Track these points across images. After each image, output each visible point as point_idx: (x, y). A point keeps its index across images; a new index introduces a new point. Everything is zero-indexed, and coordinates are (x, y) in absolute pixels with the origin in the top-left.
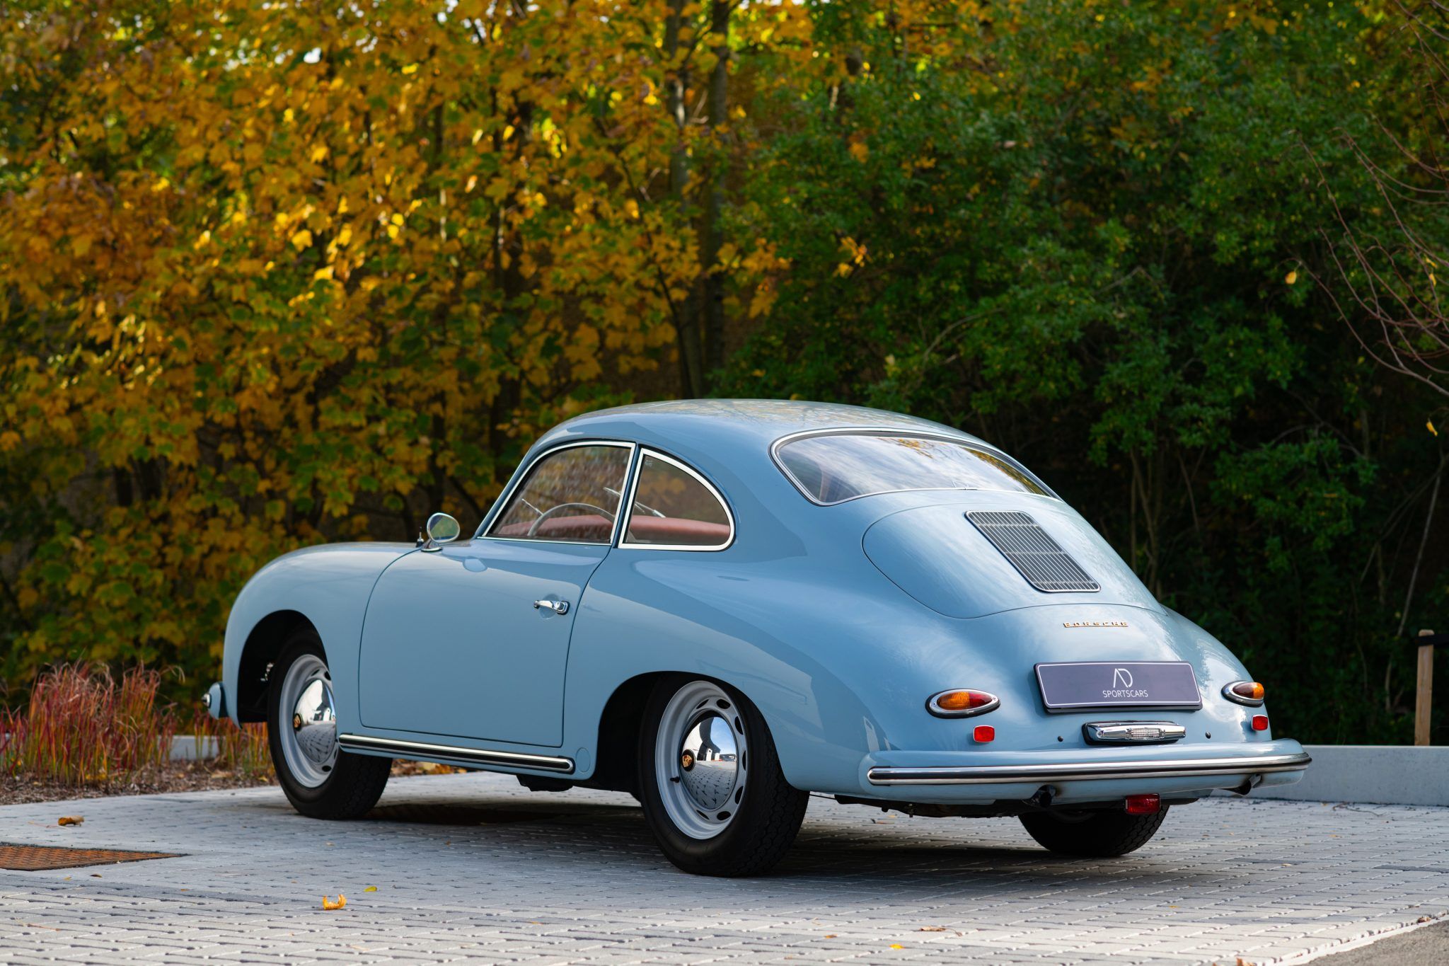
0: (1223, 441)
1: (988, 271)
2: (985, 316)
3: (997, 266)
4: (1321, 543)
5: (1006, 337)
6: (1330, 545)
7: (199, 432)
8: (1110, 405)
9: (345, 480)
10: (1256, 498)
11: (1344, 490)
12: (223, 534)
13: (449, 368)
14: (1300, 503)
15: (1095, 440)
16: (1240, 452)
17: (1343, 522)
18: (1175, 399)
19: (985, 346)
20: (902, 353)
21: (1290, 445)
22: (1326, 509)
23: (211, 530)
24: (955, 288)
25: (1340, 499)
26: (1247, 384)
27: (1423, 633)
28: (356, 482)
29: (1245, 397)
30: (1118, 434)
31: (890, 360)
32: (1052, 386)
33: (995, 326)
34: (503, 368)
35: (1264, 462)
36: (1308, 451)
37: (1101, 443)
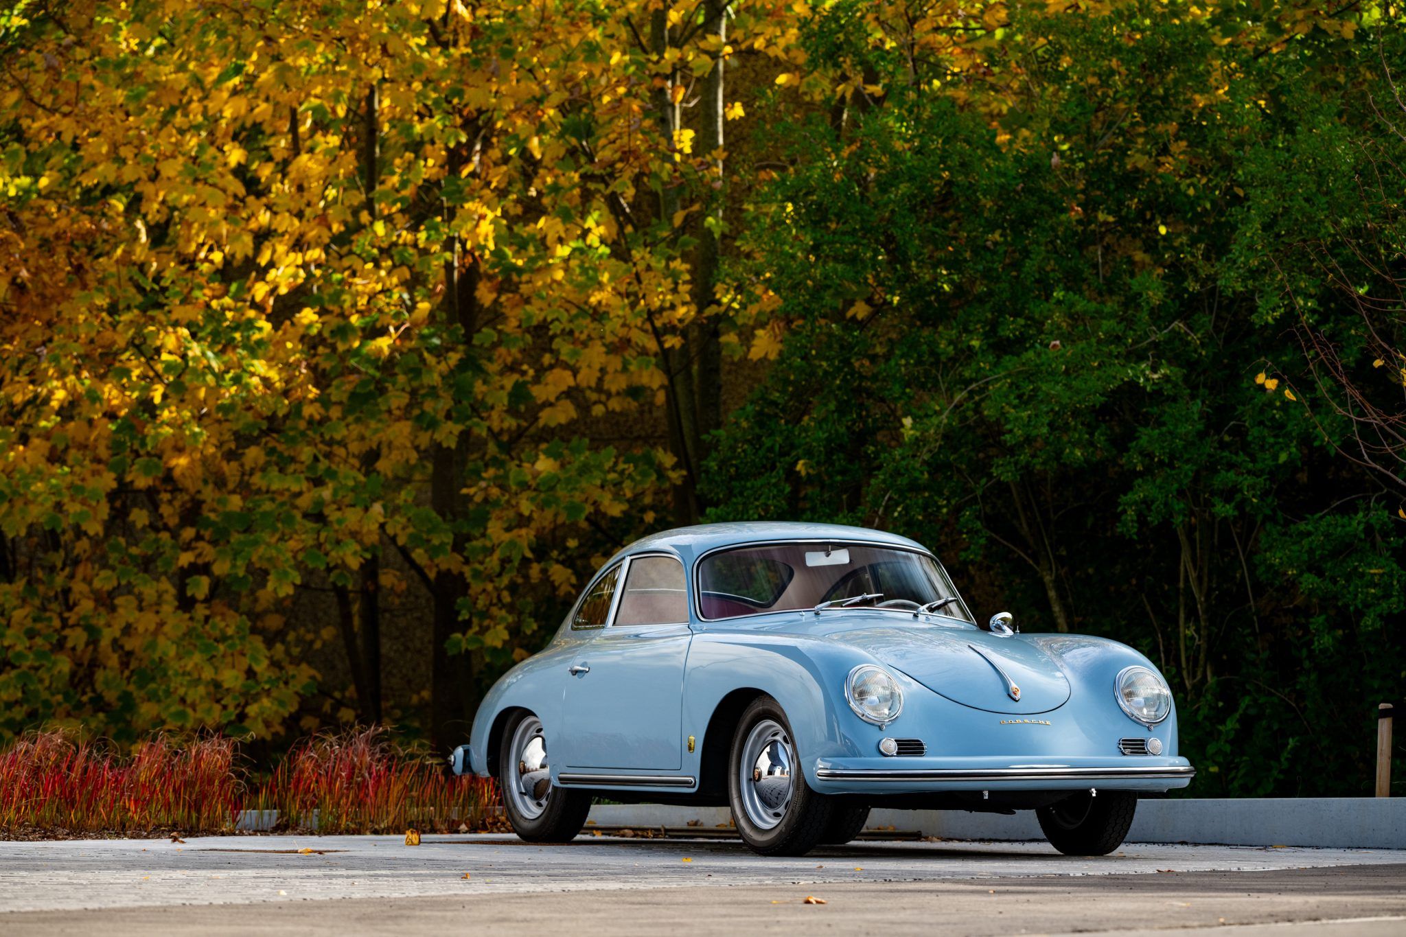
0: (1268, 512)
1: (1011, 327)
2: (1009, 375)
3: (1021, 321)
4: (1369, 622)
5: (1031, 398)
6: (1378, 625)
7: (112, 496)
8: (1140, 475)
9: (289, 555)
10: (1301, 574)
11: (1395, 566)
12: (137, 614)
13: (399, 419)
14: (1348, 579)
15: (1124, 511)
16: (1287, 524)
17: (1394, 599)
18: (1212, 467)
19: (1007, 408)
20: (921, 413)
21: (1338, 517)
22: (1375, 585)
23: (121, 611)
24: (975, 343)
25: (1391, 576)
26: (1293, 450)
27: (1382, 706)
28: (301, 556)
29: (1290, 461)
30: (1147, 503)
31: (908, 421)
32: (1078, 453)
33: (1018, 387)
34: (468, 423)
35: (1309, 534)
36: (1356, 523)
37: (1131, 514)
